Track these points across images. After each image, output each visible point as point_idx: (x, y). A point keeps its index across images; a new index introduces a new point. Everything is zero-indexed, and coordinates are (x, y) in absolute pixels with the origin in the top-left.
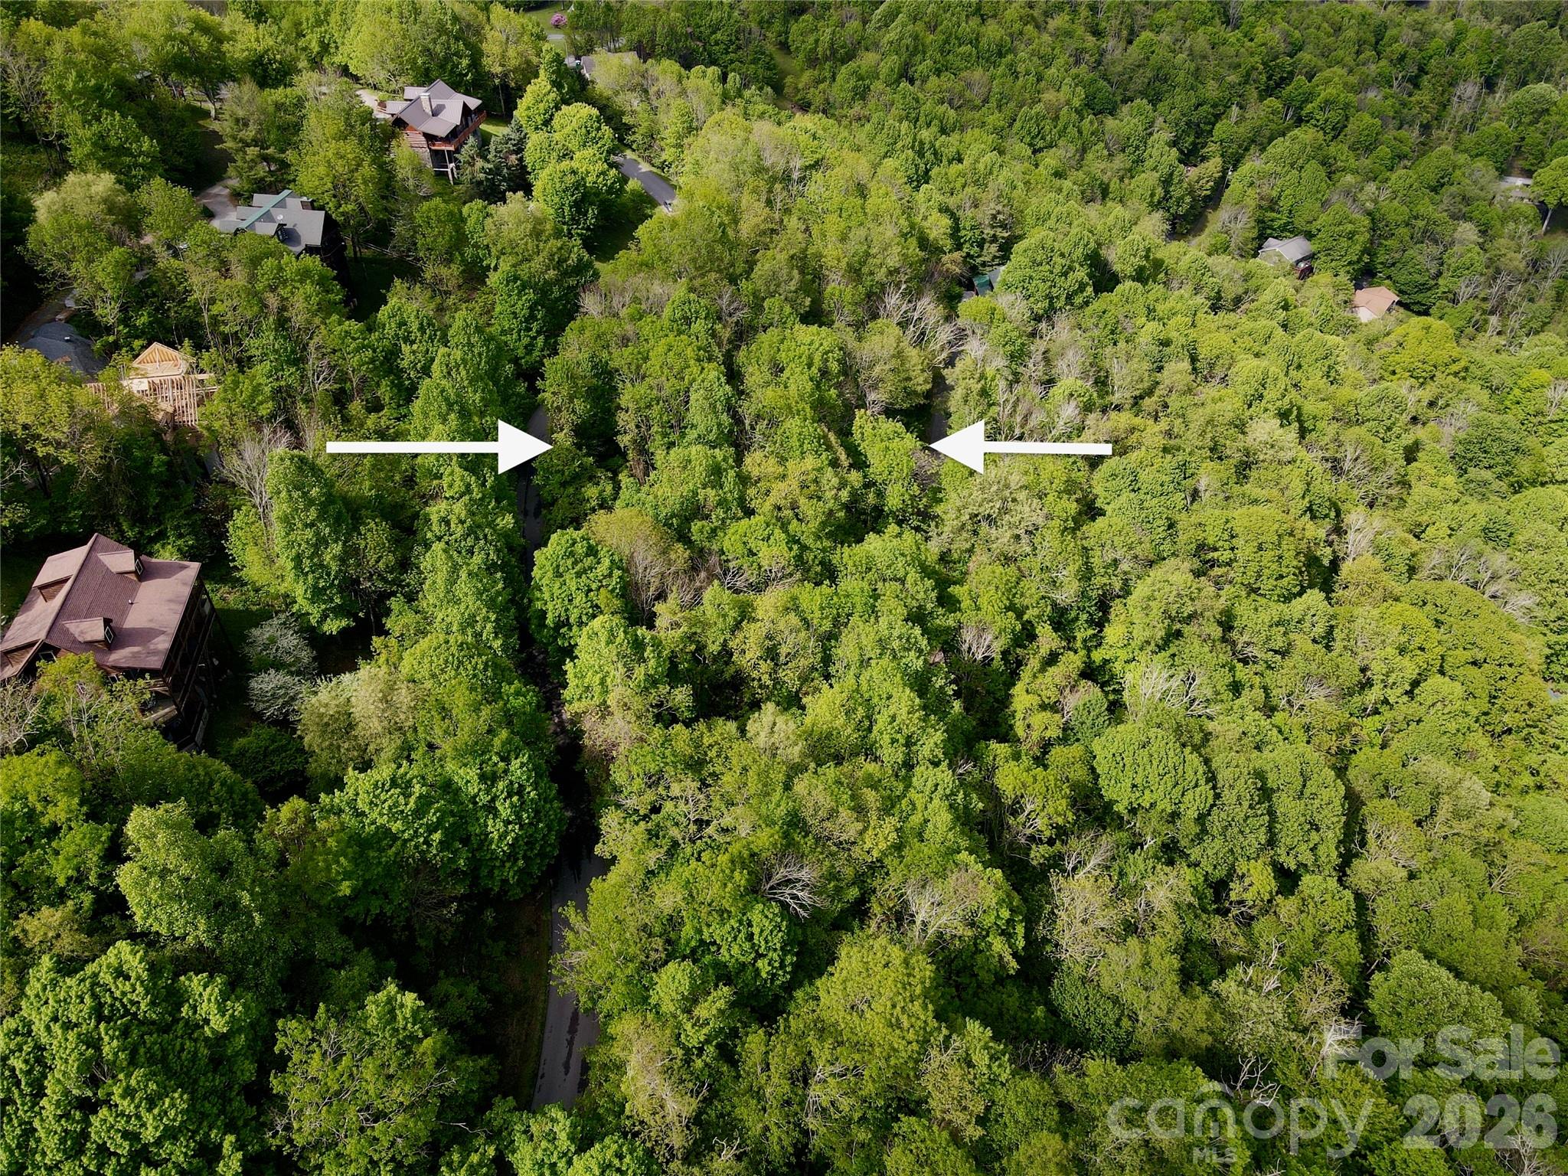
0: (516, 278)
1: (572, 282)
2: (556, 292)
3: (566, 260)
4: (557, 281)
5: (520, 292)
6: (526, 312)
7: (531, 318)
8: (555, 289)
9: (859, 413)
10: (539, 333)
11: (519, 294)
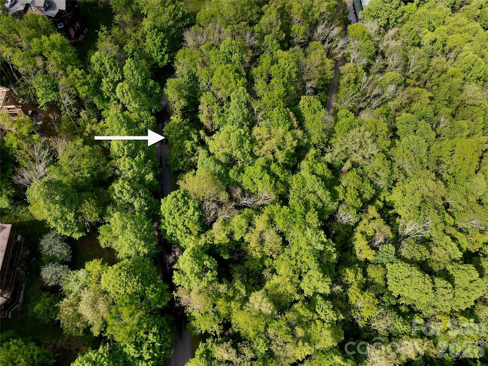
0: (155, 27)
1: (180, 25)
2: (173, 30)
3: (177, 15)
4: (174, 26)
5: (156, 34)
6: (160, 44)
7: (162, 46)
8: (173, 29)
9: (303, 97)
10: (166, 53)
11: (157, 36)
